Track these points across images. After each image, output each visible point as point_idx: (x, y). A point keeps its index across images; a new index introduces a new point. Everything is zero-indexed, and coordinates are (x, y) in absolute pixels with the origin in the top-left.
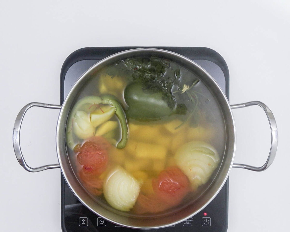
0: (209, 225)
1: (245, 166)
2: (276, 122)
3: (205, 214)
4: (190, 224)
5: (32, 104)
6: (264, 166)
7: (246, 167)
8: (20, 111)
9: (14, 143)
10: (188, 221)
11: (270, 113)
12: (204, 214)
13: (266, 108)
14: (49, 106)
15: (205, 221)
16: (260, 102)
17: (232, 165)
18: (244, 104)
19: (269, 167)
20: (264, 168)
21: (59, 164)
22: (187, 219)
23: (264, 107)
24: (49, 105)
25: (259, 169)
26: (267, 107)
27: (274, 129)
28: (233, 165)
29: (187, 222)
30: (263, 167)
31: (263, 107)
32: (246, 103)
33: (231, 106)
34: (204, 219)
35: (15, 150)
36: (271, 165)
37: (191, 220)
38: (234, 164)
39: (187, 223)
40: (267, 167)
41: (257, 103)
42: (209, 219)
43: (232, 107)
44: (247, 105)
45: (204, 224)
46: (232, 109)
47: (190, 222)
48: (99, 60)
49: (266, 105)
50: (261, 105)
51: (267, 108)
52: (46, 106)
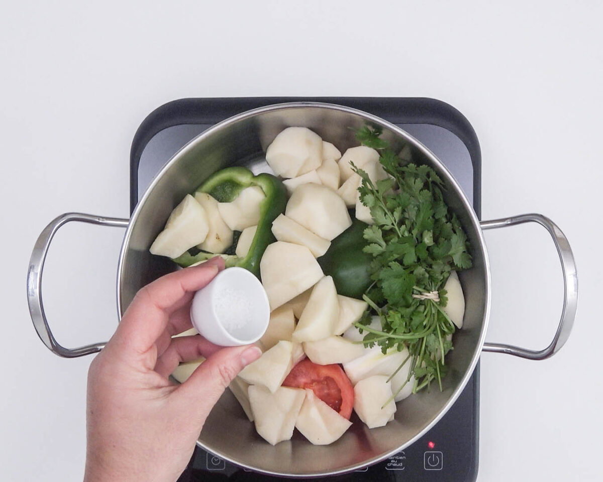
0: (439, 466)
1: (509, 349)
2: (573, 258)
3: (431, 445)
4: (399, 465)
5: (67, 216)
6: (548, 349)
7: (512, 350)
8: (44, 230)
9: (31, 298)
10: (395, 460)
11: (561, 239)
12: (428, 444)
13: (553, 229)
15: (431, 459)
16: (542, 216)
17: (481, 346)
18: (508, 220)
19: (558, 350)
20: (550, 352)
22: (393, 455)
23: (551, 227)
24: (104, 219)
25: (539, 355)
26: (557, 226)
27: (569, 272)
28: (484, 345)
29: (392, 461)
30: (546, 351)
31: (547, 225)
32: (512, 218)
33: (481, 223)
34: (428, 455)
36: (563, 347)
37: (401, 458)
38: (486, 344)
39: (394, 463)
40: (555, 351)
41: (536, 218)
42: (439, 455)
43: (482, 226)
44: (514, 221)
45: (428, 466)
46: (483, 229)
47: (399, 461)
48: (210, 125)
49: (554, 221)
50: (544, 223)
51: (555, 227)
52: (97, 220)
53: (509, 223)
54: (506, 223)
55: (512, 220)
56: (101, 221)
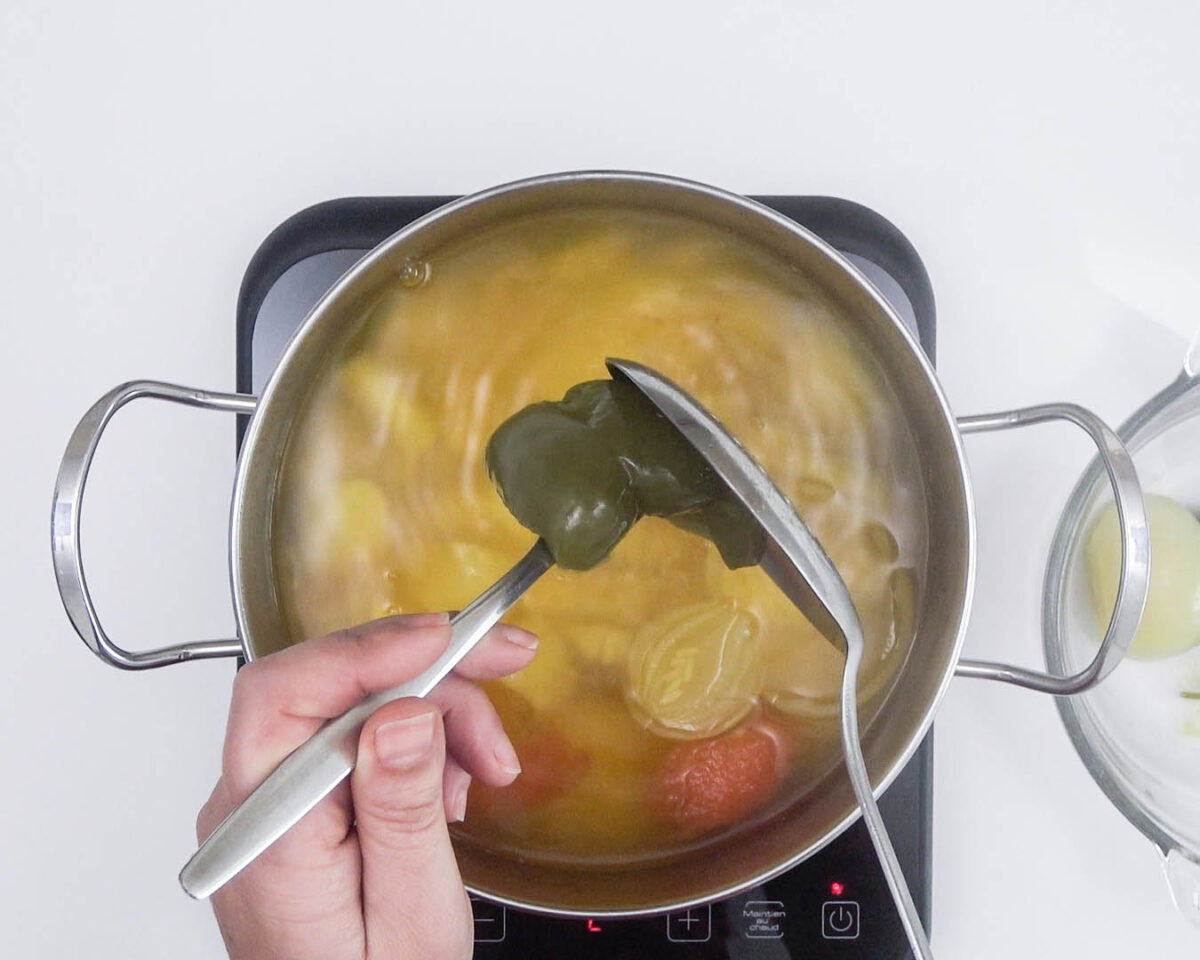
0: (852, 931)
1: (1007, 673)
3: (837, 888)
4: (773, 928)
5: (133, 388)
6: (1088, 672)
7: (1014, 676)
8: (86, 415)
9: (57, 551)
10: (764, 918)
11: (1119, 455)
13: (1101, 433)
14: (204, 398)
15: (836, 917)
16: (1077, 408)
17: (953, 665)
18: (1012, 415)
19: (1108, 674)
20: (1090, 679)
21: (239, 641)
23: (1097, 430)
24: (207, 396)
25: (1068, 685)
26: (1109, 429)
27: (1132, 522)
28: (958, 664)
29: (760, 921)
30: (1082, 677)
31: (1091, 428)
32: (1018, 412)
33: (959, 420)
34: (829, 909)
35: (61, 572)
37: (776, 914)
38: (962, 662)
39: (761, 925)
40: (1099, 678)
41: (1066, 412)
42: (852, 909)
43: (963, 425)
44: (1024, 418)
46: (963, 432)
47: (772, 921)
50: (1080, 419)
51: (1104, 430)
52: (194, 397)
53: (1014, 420)
54: (1006, 420)
55: (1019, 417)
56: (200, 400)
